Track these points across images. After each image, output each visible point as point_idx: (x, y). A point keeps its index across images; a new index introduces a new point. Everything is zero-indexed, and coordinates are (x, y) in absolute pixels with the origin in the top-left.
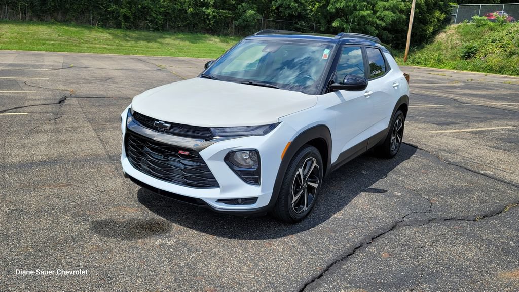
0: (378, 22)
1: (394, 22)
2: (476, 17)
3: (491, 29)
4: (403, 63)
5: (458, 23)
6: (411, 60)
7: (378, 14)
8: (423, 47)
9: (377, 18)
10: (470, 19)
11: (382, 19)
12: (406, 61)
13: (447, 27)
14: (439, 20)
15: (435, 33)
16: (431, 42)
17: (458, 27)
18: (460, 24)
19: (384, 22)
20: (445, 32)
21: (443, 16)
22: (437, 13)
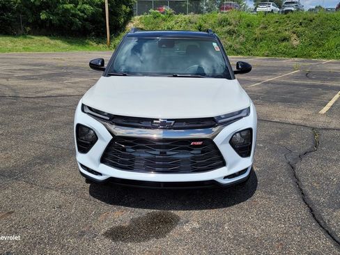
0: (81, 14)
1: (93, 14)
2: (152, 10)
3: (164, 20)
4: (108, 49)
5: (139, 15)
6: (113, 46)
7: (79, 7)
8: (119, 35)
9: (79, 10)
10: (148, 12)
11: (83, 12)
12: (109, 47)
13: (132, 18)
14: (126, 13)
15: (126, 23)
16: (124, 30)
17: (141, 18)
18: (141, 16)
19: (85, 14)
20: (132, 22)
21: (128, 10)
22: (124, 7)
